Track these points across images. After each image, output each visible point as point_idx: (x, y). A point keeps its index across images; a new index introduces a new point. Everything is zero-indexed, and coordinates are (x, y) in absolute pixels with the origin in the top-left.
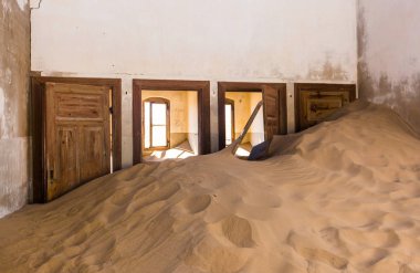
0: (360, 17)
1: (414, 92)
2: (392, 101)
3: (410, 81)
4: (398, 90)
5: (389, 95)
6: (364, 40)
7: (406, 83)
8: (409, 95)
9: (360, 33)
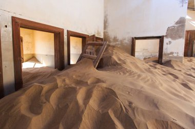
0: (106, 17)
1: (128, 42)
2: (118, 44)
3: (127, 39)
4: (121, 41)
5: (117, 43)
6: (107, 25)
7: (125, 39)
8: (126, 43)
9: (105, 23)
